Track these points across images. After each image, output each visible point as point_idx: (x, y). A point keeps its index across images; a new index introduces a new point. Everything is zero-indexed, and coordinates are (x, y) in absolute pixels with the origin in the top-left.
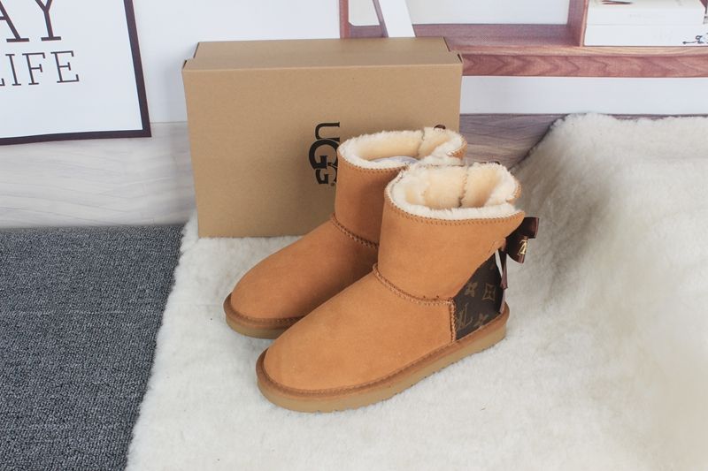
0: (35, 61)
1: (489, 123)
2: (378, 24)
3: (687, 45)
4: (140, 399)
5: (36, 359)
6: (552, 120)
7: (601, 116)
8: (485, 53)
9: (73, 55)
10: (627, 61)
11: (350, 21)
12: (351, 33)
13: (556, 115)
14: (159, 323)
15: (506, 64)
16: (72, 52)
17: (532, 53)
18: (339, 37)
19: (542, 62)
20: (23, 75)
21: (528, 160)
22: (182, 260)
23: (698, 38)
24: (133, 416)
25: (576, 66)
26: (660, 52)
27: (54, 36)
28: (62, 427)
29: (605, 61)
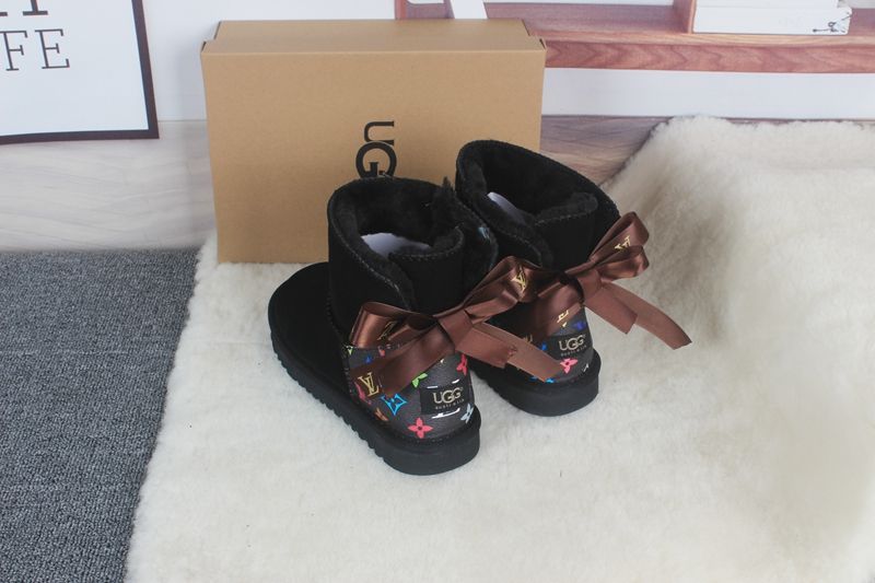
0: (14, 41)
1: (577, 127)
2: (441, 2)
3: (817, 33)
4: (148, 456)
5: (17, 407)
6: (653, 125)
7: (712, 119)
8: (573, 39)
9: (62, 35)
10: (745, 52)
12: (407, 12)
13: (659, 117)
14: (170, 366)
15: (598, 54)
16: (61, 31)
17: (630, 40)
18: (392, 17)
19: (642, 52)
21: (623, 173)
22: (198, 290)
23: (831, 25)
24: (140, 477)
25: (684, 58)
26: (785, 42)
27: (40, 9)
28: (51, 489)
29: (719, 51)
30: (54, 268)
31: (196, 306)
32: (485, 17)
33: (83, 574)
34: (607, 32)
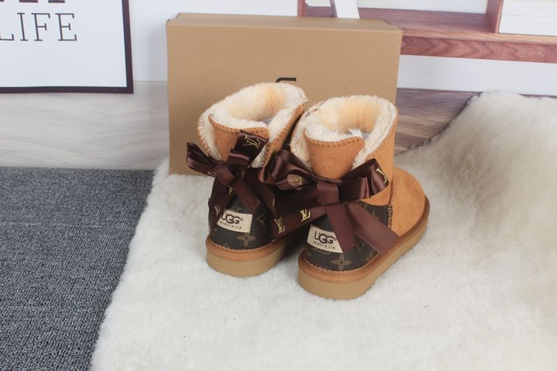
0: (42, 20)
1: (417, 97)
2: (330, 5)
5: (21, 257)
6: (469, 97)
8: (417, 35)
9: (73, 17)
10: (534, 48)
11: (306, 2)
12: (306, 11)
13: (473, 92)
14: (132, 235)
15: (433, 46)
16: (73, 14)
17: (455, 37)
19: (464, 46)
20: (30, 32)
21: (448, 130)
25: (491, 51)
28: (40, 309)
29: (515, 47)
30: (56, 176)
31: (152, 199)
32: (358, 17)
33: (58, 367)
34: (441, 31)
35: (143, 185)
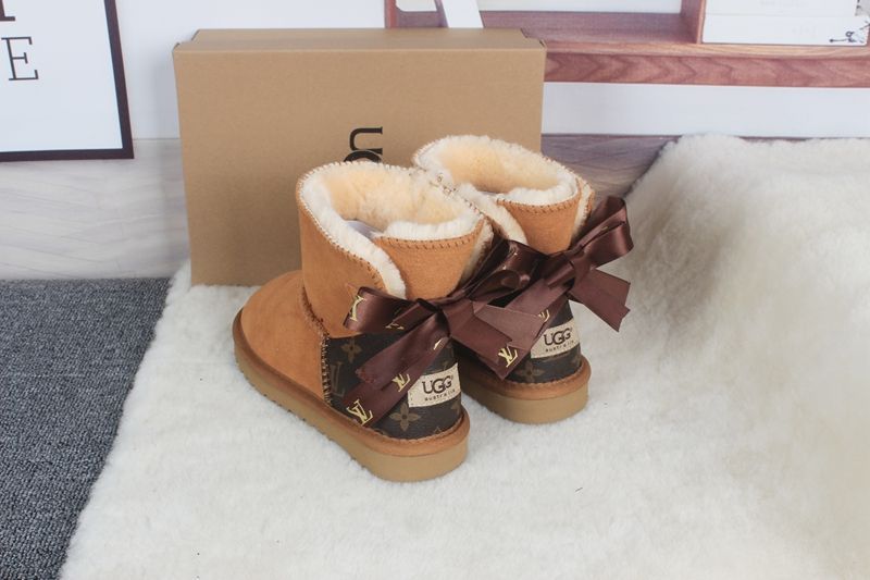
1: (580, 147)
2: (435, 9)
3: (834, 43)
6: (660, 144)
8: (575, 50)
9: (31, 43)
10: (758, 64)
11: (398, 5)
12: (398, 20)
13: (668, 136)
14: (130, 388)
15: (601, 67)
16: (30, 39)
17: (635, 52)
18: (382, 26)
19: (648, 64)
21: (630, 196)
22: (167, 312)
23: (849, 34)
25: (693, 71)
26: (799, 53)
27: (7, 15)
29: (730, 64)
30: (16, 294)
31: (163, 328)
32: (481, 26)
34: (610, 42)
35: (152, 302)
